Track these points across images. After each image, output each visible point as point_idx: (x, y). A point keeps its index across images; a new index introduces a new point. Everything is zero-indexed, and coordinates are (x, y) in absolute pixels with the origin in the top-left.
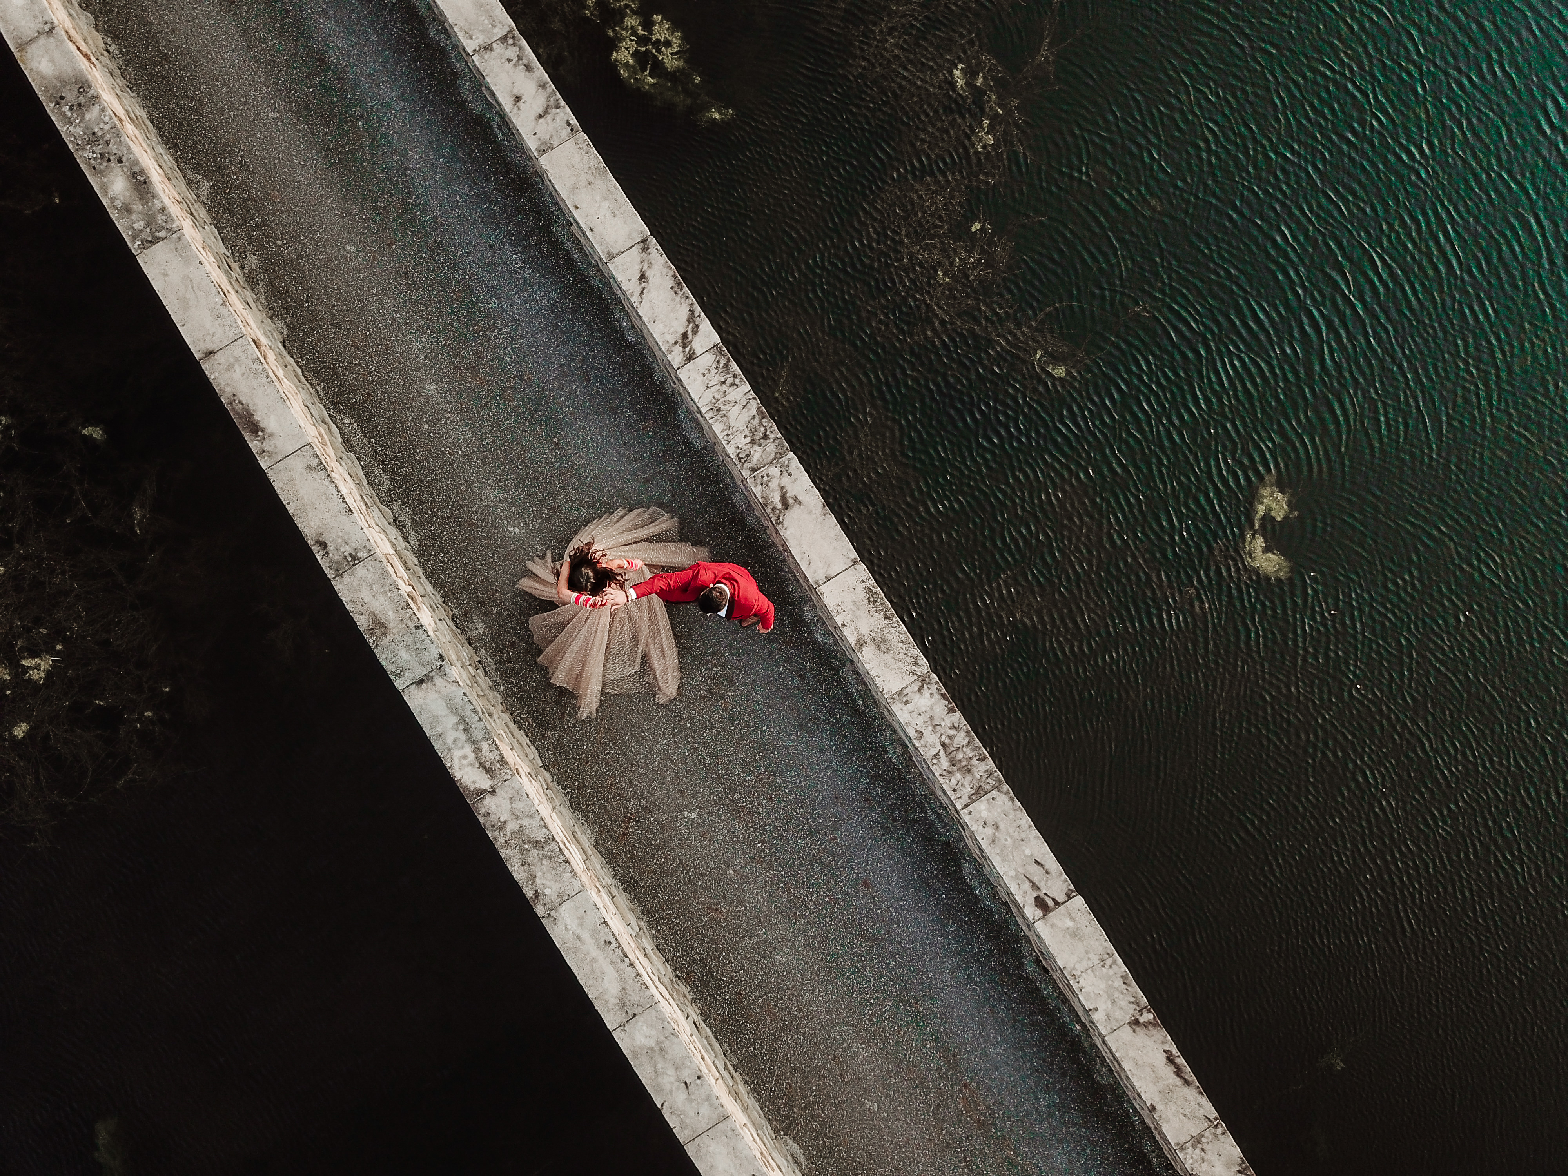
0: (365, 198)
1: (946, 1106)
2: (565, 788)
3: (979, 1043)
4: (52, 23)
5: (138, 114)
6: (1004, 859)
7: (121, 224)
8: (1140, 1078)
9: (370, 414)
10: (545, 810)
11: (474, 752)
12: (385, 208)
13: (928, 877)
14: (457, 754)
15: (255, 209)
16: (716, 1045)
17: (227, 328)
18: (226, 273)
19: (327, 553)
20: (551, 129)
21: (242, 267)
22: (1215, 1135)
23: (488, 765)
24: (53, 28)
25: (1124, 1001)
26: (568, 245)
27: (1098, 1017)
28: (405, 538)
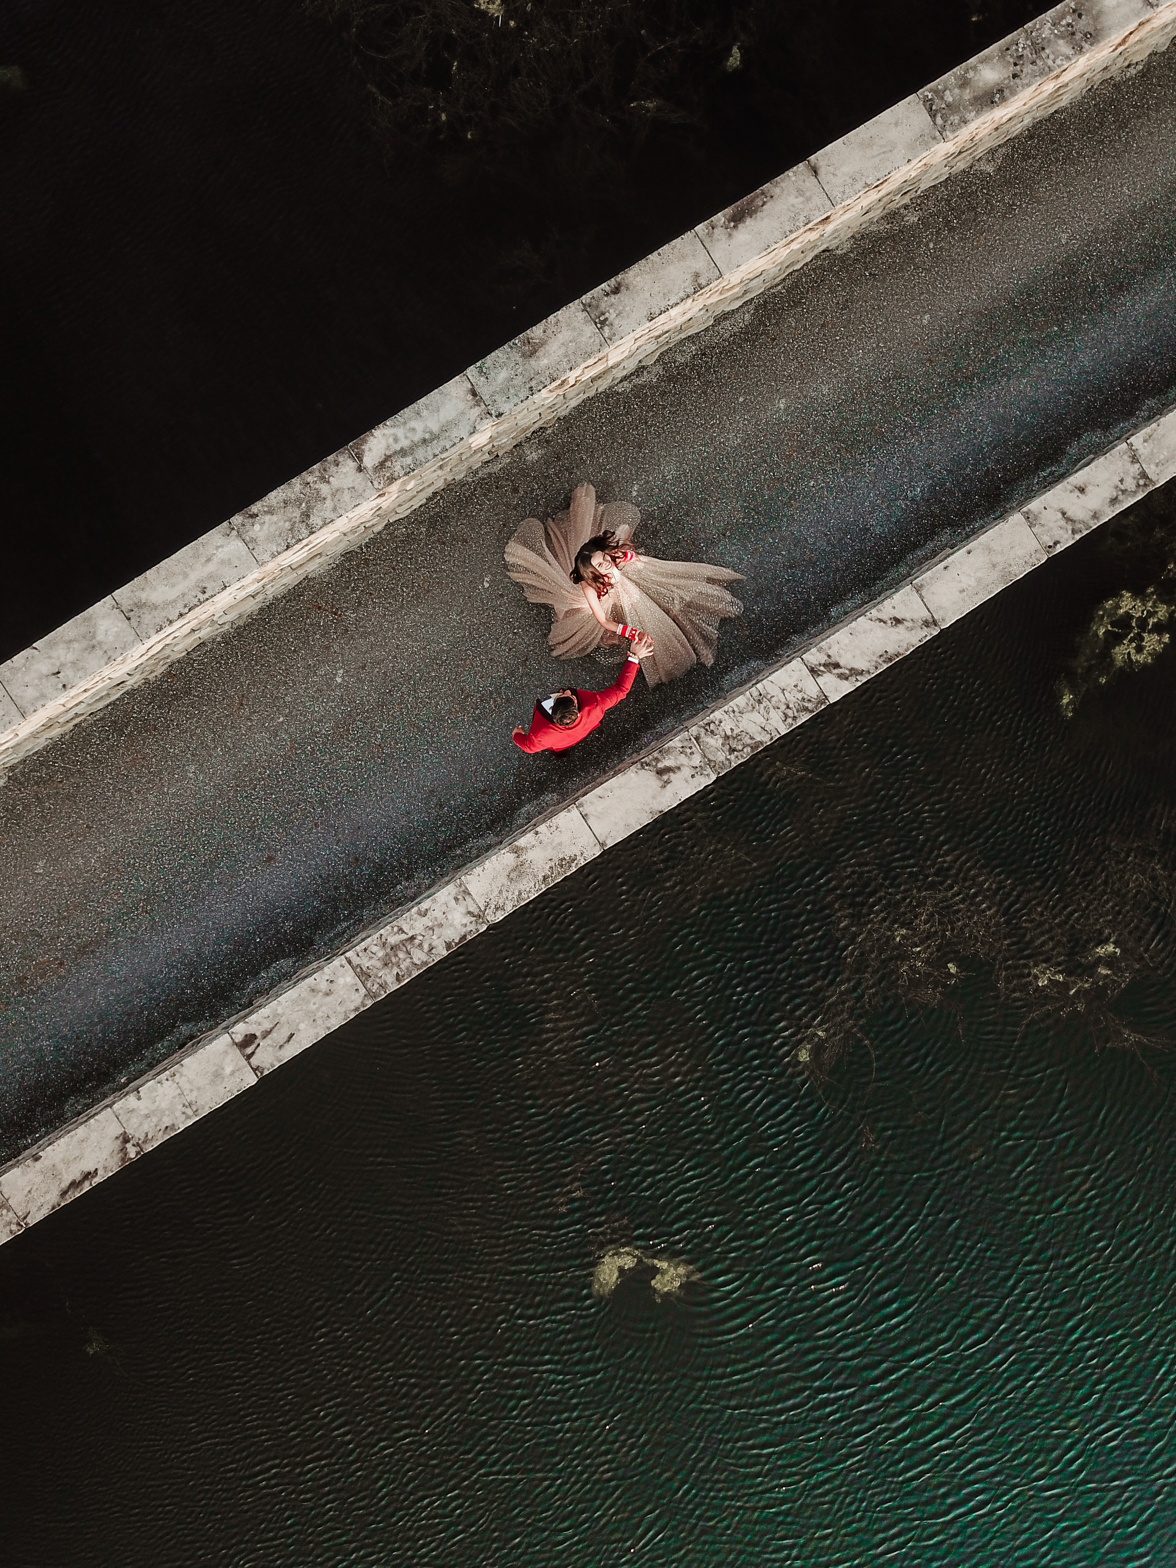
0: (978, 334)
1: (40, 944)
2: (367, 546)
3: (106, 977)
4: (1157, 5)
5: (1064, 97)
6: (295, 1002)
7: (949, 77)
8: (68, 1145)
9: (754, 341)
10: (342, 524)
11: (402, 449)
12: (968, 355)
13: (277, 924)
14: (400, 432)
15: (966, 220)
16: (101, 705)
17: (841, 189)
18: (899, 189)
19: (607, 295)
20: (1051, 525)
21: (906, 207)
22: (10, 1223)
23: (388, 464)
24: (1152, 6)
25: (148, 1127)
26: (930, 545)
27: (131, 1100)
28: (624, 379)
